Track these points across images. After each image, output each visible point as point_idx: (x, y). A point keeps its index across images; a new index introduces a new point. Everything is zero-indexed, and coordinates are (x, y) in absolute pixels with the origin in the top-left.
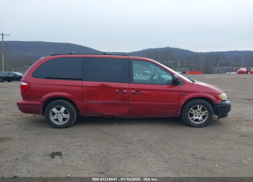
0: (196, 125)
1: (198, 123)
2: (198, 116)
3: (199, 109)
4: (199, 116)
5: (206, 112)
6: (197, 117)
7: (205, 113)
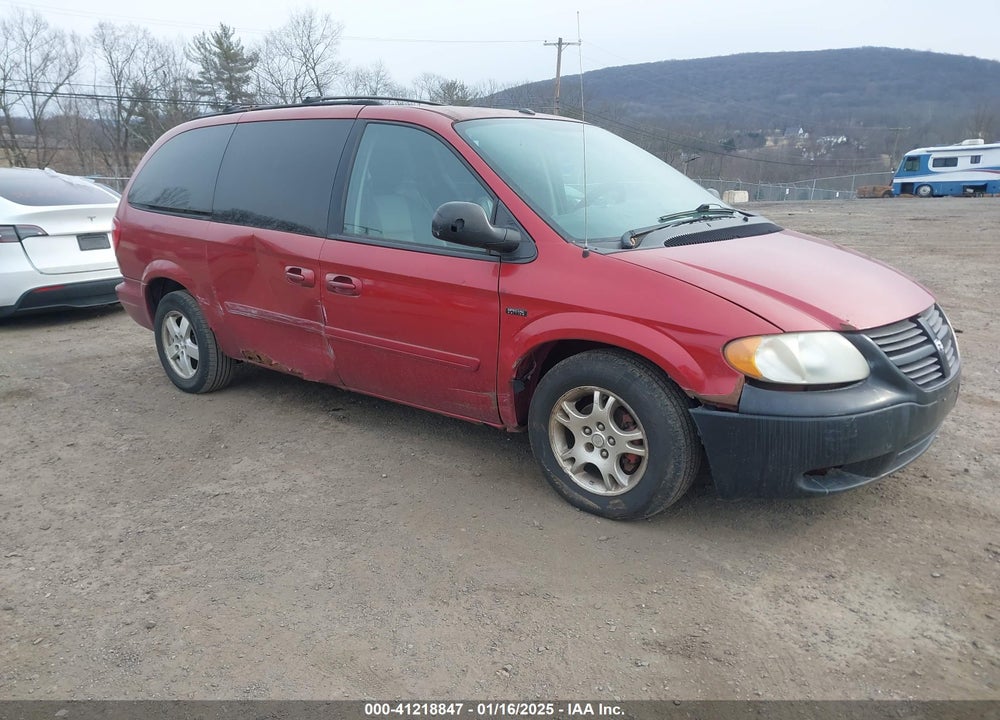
0: (581, 498)
1: (597, 489)
2: (597, 450)
3: (601, 411)
4: (605, 454)
5: (638, 435)
6: (594, 458)
7: (633, 443)
